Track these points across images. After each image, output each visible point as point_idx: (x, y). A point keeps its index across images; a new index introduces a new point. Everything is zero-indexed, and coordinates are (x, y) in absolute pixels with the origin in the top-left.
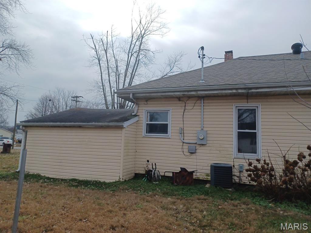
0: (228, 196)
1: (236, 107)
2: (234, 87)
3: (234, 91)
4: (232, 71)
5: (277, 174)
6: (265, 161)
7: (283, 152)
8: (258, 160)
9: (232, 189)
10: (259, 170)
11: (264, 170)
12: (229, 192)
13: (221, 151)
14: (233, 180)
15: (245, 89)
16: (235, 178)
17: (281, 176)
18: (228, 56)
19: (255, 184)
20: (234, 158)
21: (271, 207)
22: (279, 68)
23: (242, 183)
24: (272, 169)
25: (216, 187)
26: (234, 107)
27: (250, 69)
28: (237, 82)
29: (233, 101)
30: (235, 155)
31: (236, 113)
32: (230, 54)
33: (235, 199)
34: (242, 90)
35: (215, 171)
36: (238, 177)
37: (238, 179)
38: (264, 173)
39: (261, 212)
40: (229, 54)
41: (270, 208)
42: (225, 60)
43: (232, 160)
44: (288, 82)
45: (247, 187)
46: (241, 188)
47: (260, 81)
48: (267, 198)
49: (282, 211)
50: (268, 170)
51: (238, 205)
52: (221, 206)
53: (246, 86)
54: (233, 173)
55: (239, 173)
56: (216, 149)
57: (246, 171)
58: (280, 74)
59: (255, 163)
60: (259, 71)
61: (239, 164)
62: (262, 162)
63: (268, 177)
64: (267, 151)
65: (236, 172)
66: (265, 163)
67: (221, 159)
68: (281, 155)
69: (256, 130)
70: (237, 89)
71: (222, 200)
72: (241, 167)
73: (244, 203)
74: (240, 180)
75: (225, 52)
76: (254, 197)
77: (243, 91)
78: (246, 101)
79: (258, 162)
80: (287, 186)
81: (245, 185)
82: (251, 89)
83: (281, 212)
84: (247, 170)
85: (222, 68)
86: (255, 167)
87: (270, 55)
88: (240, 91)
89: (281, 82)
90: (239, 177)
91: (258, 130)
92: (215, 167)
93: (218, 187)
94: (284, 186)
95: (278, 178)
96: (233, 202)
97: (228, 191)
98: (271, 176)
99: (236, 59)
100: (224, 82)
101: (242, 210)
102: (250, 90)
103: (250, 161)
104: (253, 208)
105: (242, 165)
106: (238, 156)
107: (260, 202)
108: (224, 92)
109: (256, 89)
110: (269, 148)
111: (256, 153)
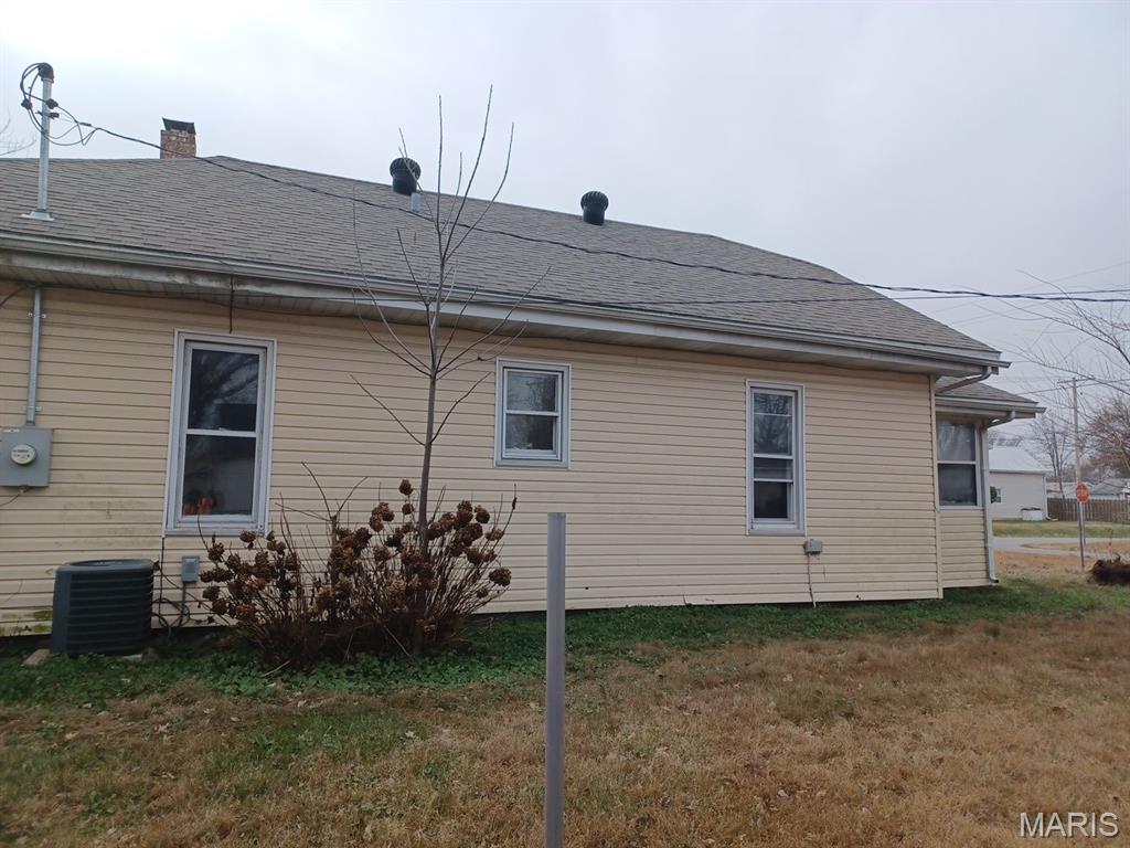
0: (120, 684)
1: (186, 340)
2: (180, 263)
3: (180, 279)
4: (183, 200)
5: (307, 580)
6: (270, 537)
7: (334, 506)
8: (248, 538)
9: (145, 654)
10: (247, 570)
11: (263, 570)
12: (130, 668)
13: (112, 513)
14: (154, 619)
15: (221, 276)
16: (166, 609)
17: (317, 584)
18: (174, 138)
19: (234, 622)
20: (167, 536)
21: (275, 694)
22: (345, 225)
23: (191, 625)
24: (293, 564)
25: (74, 657)
26: (178, 342)
27: (249, 208)
28: (192, 247)
29: (180, 317)
30: (171, 524)
31: (185, 364)
32: (184, 134)
33: (148, 690)
34: (211, 281)
35: (73, 595)
36: (175, 604)
37: (175, 611)
38: (261, 580)
39: (233, 719)
40: (178, 133)
41: (269, 699)
42: (161, 154)
43: (158, 542)
44: (361, 276)
45: (207, 637)
46: (185, 643)
47: (276, 258)
48: (265, 666)
49: (303, 698)
50: (281, 568)
51: (155, 710)
52: (74, 729)
53: (227, 268)
54: (155, 592)
55: (180, 592)
56: (91, 503)
57: (202, 579)
58: (343, 246)
59: (235, 548)
60: (281, 223)
61: (184, 558)
62: (262, 543)
63: (278, 593)
64: (280, 502)
65: (166, 587)
66: (272, 546)
67: (110, 544)
68: (325, 515)
69: (253, 429)
70: (188, 273)
71: (89, 705)
72: (189, 566)
73: (177, 700)
74: (184, 613)
75: (164, 120)
76: (220, 669)
77: (214, 284)
78: (226, 321)
79: (247, 544)
80: (332, 616)
81: (199, 631)
82: (243, 279)
83: (301, 703)
84: (207, 577)
85: (145, 181)
86: (234, 562)
87: (326, 176)
88: (201, 282)
89: (342, 273)
90: (181, 606)
91: (262, 432)
92: (76, 576)
93: (85, 654)
94: (325, 614)
95: (308, 591)
96: (136, 701)
97: (126, 663)
98: (285, 586)
99: (202, 159)
100: (145, 237)
101: (162, 728)
102: (239, 284)
103: (218, 541)
104: (207, 711)
105: (193, 560)
106: (184, 525)
107: (239, 685)
108: (137, 275)
109: (262, 286)
110: (287, 492)
111: (248, 512)
